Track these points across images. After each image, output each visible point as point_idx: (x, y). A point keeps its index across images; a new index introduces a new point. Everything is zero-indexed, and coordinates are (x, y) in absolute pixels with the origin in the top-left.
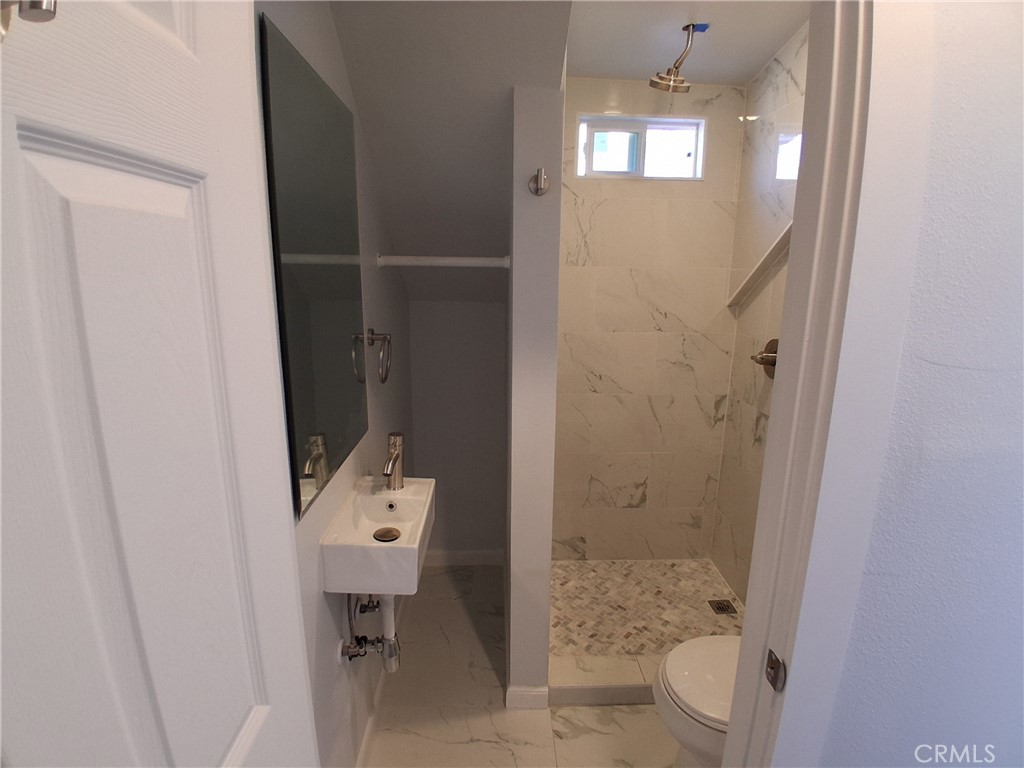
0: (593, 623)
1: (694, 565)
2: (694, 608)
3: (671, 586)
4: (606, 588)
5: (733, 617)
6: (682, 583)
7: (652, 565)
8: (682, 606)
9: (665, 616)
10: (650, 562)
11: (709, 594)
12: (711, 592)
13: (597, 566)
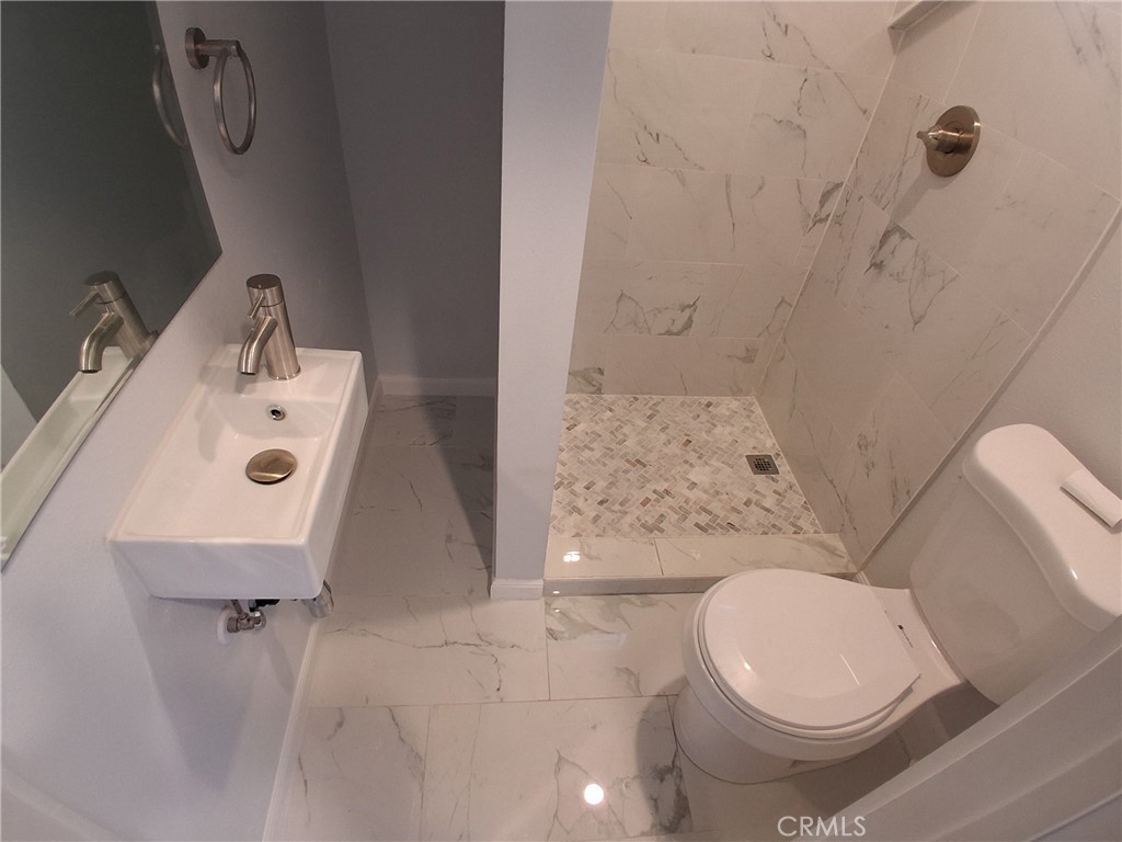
0: (605, 484)
1: (734, 404)
2: (728, 464)
3: (704, 435)
4: (625, 435)
5: (773, 479)
6: (718, 430)
7: (682, 404)
8: (714, 462)
9: (693, 477)
10: (680, 399)
11: (749, 447)
12: (752, 443)
13: (613, 403)
